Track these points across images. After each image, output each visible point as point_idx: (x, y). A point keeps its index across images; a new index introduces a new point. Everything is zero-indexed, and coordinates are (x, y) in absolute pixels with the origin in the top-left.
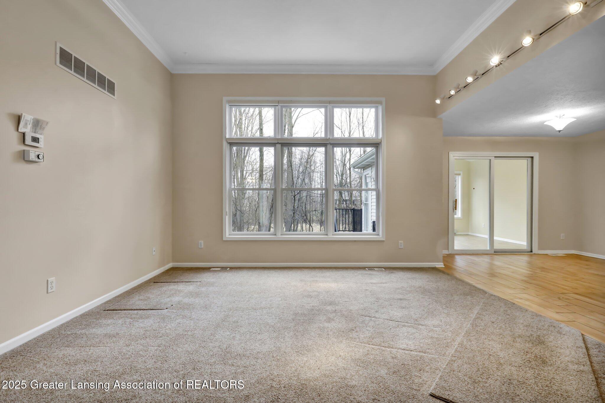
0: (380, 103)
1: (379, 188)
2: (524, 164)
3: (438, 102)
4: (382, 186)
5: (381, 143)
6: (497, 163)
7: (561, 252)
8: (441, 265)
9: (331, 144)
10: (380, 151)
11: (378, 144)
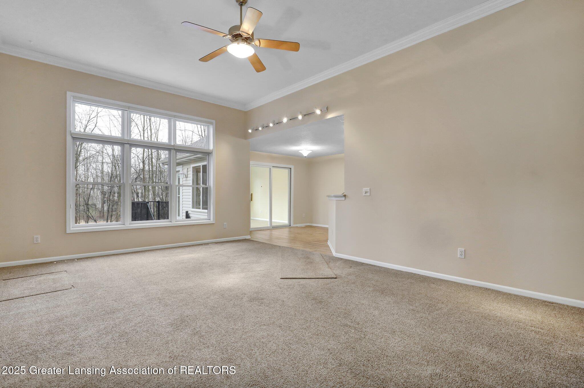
0: (211, 123)
1: (210, 185)
2: (286, 171)
3: (250, 131)
4: (213, 184)
5: (212, 153)
6: (274, 170)
7: (303, 225)
8: (249, 237)
9: (175, 149)
10: (211, 158)
11: (210, 153)
